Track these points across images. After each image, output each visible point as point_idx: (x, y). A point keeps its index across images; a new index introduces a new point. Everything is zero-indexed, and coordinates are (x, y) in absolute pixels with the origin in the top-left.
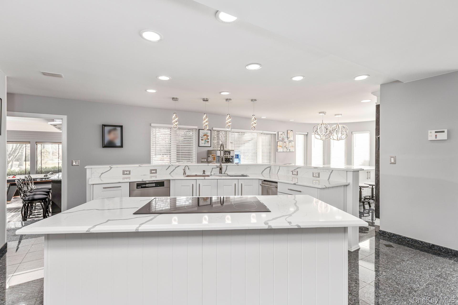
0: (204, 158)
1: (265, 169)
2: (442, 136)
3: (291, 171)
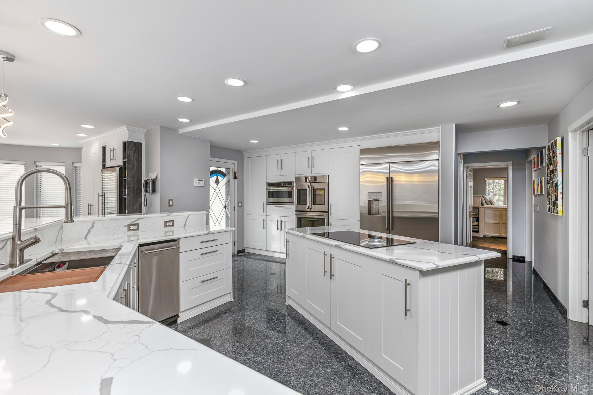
2: (202, 184)
3: (125, 226)
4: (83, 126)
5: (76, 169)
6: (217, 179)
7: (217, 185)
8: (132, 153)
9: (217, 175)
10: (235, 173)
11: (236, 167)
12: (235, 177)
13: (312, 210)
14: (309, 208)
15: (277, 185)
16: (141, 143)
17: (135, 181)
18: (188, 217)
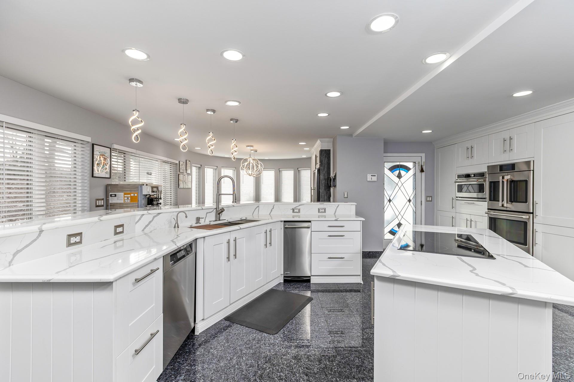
0: (101, 200)
1: (255, 209)
2: (375, 179)
3: (291, 209)
4: (300, 143)
5: (299, 172)
6: (400, 173)
7: (400, 179)
8: (323, 158)
9: (399, 170)
10: (422, 166)
11: (424, 160)
12: (422, 171)
13: (508, 209)
14: (503, 206)
15: (468, 177)
16: (330, 150)
17: (326, 178)
18: (338, 207)
